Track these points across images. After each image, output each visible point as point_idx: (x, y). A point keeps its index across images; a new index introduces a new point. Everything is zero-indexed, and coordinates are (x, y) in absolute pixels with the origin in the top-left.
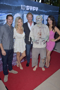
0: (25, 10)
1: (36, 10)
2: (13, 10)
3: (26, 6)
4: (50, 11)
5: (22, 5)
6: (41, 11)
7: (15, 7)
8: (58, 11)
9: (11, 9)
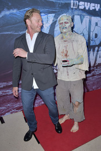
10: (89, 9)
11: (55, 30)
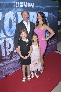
0: (19, 7)
1: (31, 7)
2: (4, 8)
3: (19, 2)
4: (49, 6)
5: (14, 2)
6: (38, 7)
7: (7, 4)
8: (58, 6)
9: (2, 7)
10: (27, 7)
11: (4, 24)
